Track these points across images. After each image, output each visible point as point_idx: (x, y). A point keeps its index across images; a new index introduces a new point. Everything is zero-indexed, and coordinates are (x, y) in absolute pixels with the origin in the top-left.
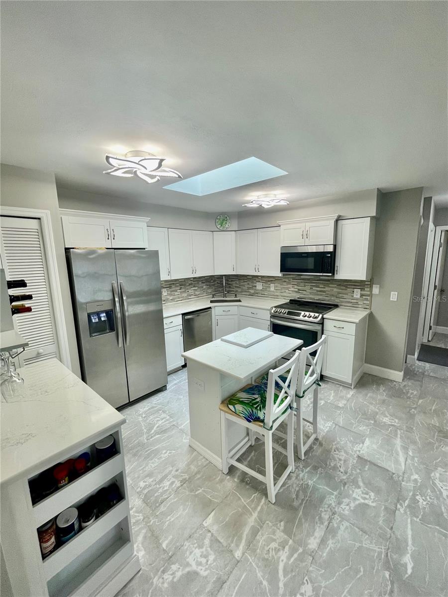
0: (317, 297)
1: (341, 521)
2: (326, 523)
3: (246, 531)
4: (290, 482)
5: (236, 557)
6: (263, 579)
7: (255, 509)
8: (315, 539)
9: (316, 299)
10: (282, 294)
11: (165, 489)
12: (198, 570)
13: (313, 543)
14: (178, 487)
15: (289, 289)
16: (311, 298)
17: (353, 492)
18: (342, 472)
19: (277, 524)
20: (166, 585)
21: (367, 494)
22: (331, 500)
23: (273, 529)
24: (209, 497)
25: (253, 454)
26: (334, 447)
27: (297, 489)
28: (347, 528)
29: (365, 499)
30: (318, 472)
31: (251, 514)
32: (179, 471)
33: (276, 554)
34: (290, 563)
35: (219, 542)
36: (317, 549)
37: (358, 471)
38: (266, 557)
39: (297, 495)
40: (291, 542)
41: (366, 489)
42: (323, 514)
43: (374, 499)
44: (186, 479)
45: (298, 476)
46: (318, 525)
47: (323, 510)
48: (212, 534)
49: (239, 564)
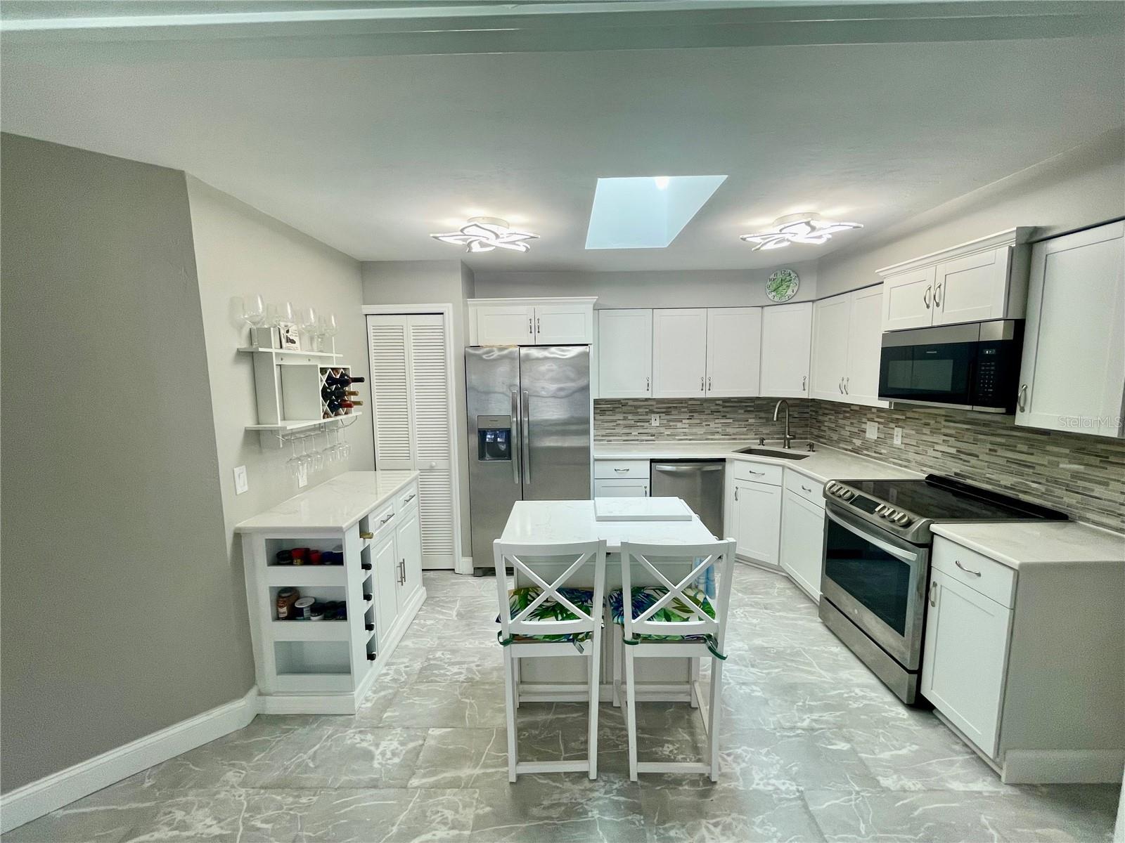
0: (1007, 480)
3: (449, 774)
4: (568, 785)
5: (410, 782)
6: (399, 825)
7: (485, 766)
9: (1002, 483)
10: (919, 458)
11: (447, 673)
12: (377, 757)
14: (458, 681)
15: (937, 447)
16: (989, 481)
19: (482, 803)
20: (349, 742)
23: (472, 803)
24: (467, 713)
25: (575, 715)
26: (728, 820)
27: (564, 801)
30: (630, 818)
31: (475, 767)
32: (480, 668)
33: (437, 823)
35: (418, 757)
38: (428, 814)
39: (552, 806)
40: (467, 833)
44: (474, 679)
45: (591, 790)
48: (423, 745)
49: (404, 790)
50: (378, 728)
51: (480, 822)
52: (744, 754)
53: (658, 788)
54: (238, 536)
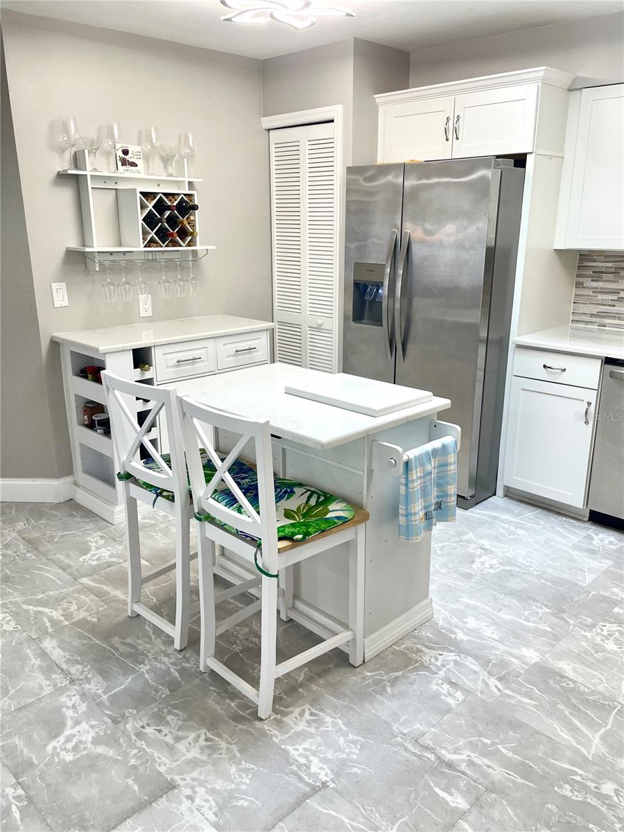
1: (55, 685)
2: (64, 666)
3: (106, 588)
5: (83, 578)
6: (46, 595)
8: (54, 648)
12: (88, 555)
13: (49, 644)
17: (92, 727)
18: (143, 727)
19: (97, 614)
20: (88, 539)
21: (75, 749)
22: (96, 686)
23: (93, 611)
26: (224, 745)
27: (140, 647)
28: (40, 689)
29: (68, 739)
30: (161, 687)
33: (62, 608)
34: (44, 618)
35: (106, 568)
36: (40, 646)
37: (133, 762)
38: (65, 600)
39: (129, 645)
40: (66, 623)
41: (86, 752)
42: (79, 667)
43: (58, 754)
46: (68, 657)
47: (85, 669)
48: (120, 563)
49: (74, 580)
50: (114, 539)
51: (82, 623)
52: (330, 725)
53: (212, 688)
54: (55, 345)
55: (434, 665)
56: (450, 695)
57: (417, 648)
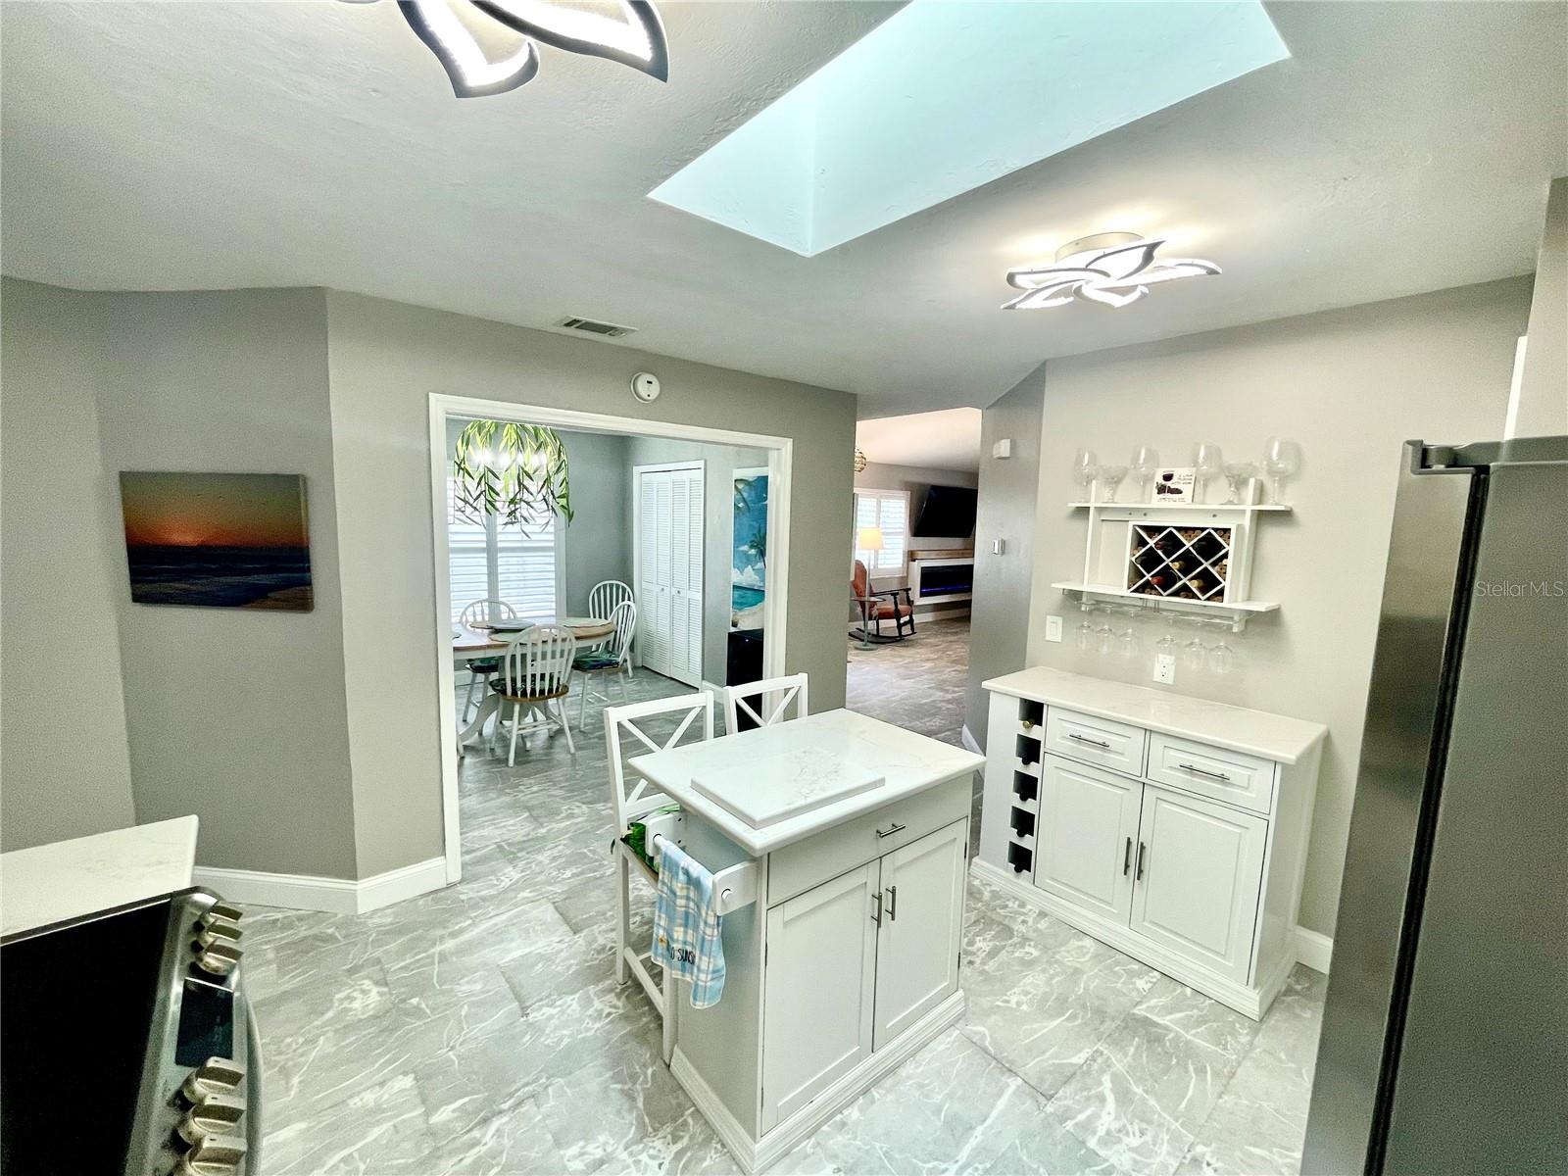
55: (643, 1150)
56: (582, 1154)
57: (682, 1137)
